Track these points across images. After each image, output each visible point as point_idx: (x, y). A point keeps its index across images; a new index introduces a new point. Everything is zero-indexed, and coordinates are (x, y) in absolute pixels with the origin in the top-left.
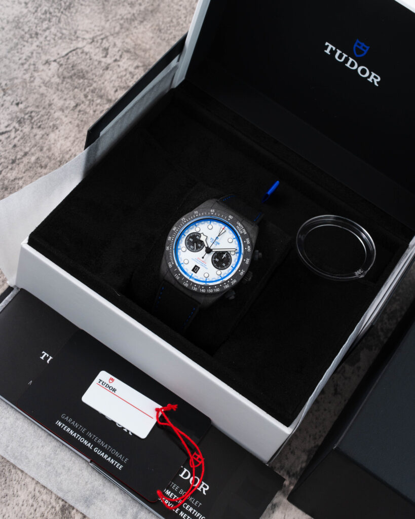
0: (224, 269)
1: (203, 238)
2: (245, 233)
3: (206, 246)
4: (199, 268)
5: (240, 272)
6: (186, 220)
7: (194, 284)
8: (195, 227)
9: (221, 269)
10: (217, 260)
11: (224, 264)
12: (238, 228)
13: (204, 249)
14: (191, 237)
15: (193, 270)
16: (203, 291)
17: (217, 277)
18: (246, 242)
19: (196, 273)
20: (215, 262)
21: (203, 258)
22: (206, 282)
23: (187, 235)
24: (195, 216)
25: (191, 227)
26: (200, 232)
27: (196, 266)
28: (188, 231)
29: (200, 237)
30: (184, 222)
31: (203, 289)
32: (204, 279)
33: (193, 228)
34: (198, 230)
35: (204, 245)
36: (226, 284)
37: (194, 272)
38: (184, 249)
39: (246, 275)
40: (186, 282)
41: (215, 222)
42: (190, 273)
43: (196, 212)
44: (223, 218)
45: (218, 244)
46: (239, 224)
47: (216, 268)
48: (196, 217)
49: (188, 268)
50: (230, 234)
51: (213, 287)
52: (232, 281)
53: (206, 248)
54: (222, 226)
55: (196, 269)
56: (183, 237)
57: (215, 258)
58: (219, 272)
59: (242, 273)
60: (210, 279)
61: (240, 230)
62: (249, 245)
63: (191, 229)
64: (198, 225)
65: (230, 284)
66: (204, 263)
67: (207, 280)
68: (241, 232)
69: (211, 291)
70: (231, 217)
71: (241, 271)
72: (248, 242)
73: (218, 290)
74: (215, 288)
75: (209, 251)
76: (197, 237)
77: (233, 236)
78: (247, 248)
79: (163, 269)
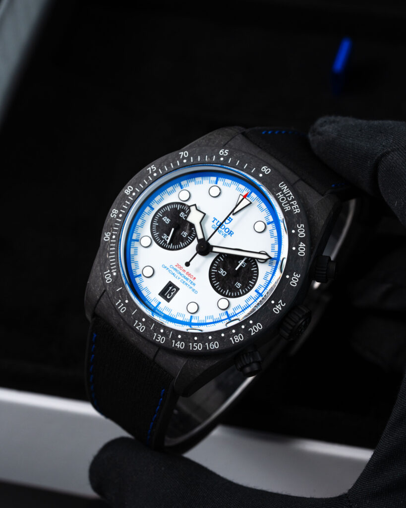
0: (237, 296)
1: (194, 218)
2: (297, 211)
3: (200, 236)
4: (178, 289)
5: (274, 306)
6: (157, 171)
7: (159, 325)
8: (178, 189)
9: (231, 297)
10: (222, 272)
11: (238, 285)
12: (281, 197)
13: (195, 243)
14: (165, 214)
15: (163, 294)
16: (180, 345)
17: (217, 314)
18: (297, 233)
19: (168, 300)
20: (218, 275)
21: (187, 264)
22: (190, 324)
23: (157, 207)
24: (181, 162)
25: (170, 189)
26: (189, 203)
27: (170, 284)
28: (162, 199)
29: (188, 214)
30: (152, 175)
31: (181, 340)
32: (187, 317)
33: (174, 191)
34: (184, 196)
35: (196, 236)
36: (237, 334)
37: (165, 298)
38: (146, 241)
39: (287, 313)
40: (140, 321)
41: (228, 181)
42: (155, 299)
43: (184, 154)
44: (248, 171)
45: (231, 233)
46: (285, 188)
47: (218, 292)
48: (184, 166)
49: (151, 288)
50: (262, 210)
51: (203, 337)
52: (251, 326)
53: (199, 240)
54: (243, 189)
55: (169, 291)
56: (149, 214)
57: (218, 268)
58: (224, 303)
59: (279, 308)
60: (201, 317)
61: (284, 202)
62: (303, 240)
63: (169, 193)
64: (187, 185)
65: (246, 332)
66: (190, 280)
67: (193, 321)
68: (287, 208)
69: (199, 347)
70: (266, 170)
71: (277, 303)
72: (302, 234)
73: (215, 346)
74: (209, 341)
75: (204, 248)
76: (182, 215)
77: (266, 218)
78: (297, 247)
79: (94, 287)
